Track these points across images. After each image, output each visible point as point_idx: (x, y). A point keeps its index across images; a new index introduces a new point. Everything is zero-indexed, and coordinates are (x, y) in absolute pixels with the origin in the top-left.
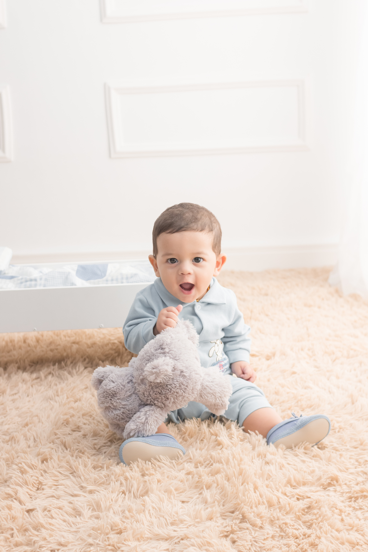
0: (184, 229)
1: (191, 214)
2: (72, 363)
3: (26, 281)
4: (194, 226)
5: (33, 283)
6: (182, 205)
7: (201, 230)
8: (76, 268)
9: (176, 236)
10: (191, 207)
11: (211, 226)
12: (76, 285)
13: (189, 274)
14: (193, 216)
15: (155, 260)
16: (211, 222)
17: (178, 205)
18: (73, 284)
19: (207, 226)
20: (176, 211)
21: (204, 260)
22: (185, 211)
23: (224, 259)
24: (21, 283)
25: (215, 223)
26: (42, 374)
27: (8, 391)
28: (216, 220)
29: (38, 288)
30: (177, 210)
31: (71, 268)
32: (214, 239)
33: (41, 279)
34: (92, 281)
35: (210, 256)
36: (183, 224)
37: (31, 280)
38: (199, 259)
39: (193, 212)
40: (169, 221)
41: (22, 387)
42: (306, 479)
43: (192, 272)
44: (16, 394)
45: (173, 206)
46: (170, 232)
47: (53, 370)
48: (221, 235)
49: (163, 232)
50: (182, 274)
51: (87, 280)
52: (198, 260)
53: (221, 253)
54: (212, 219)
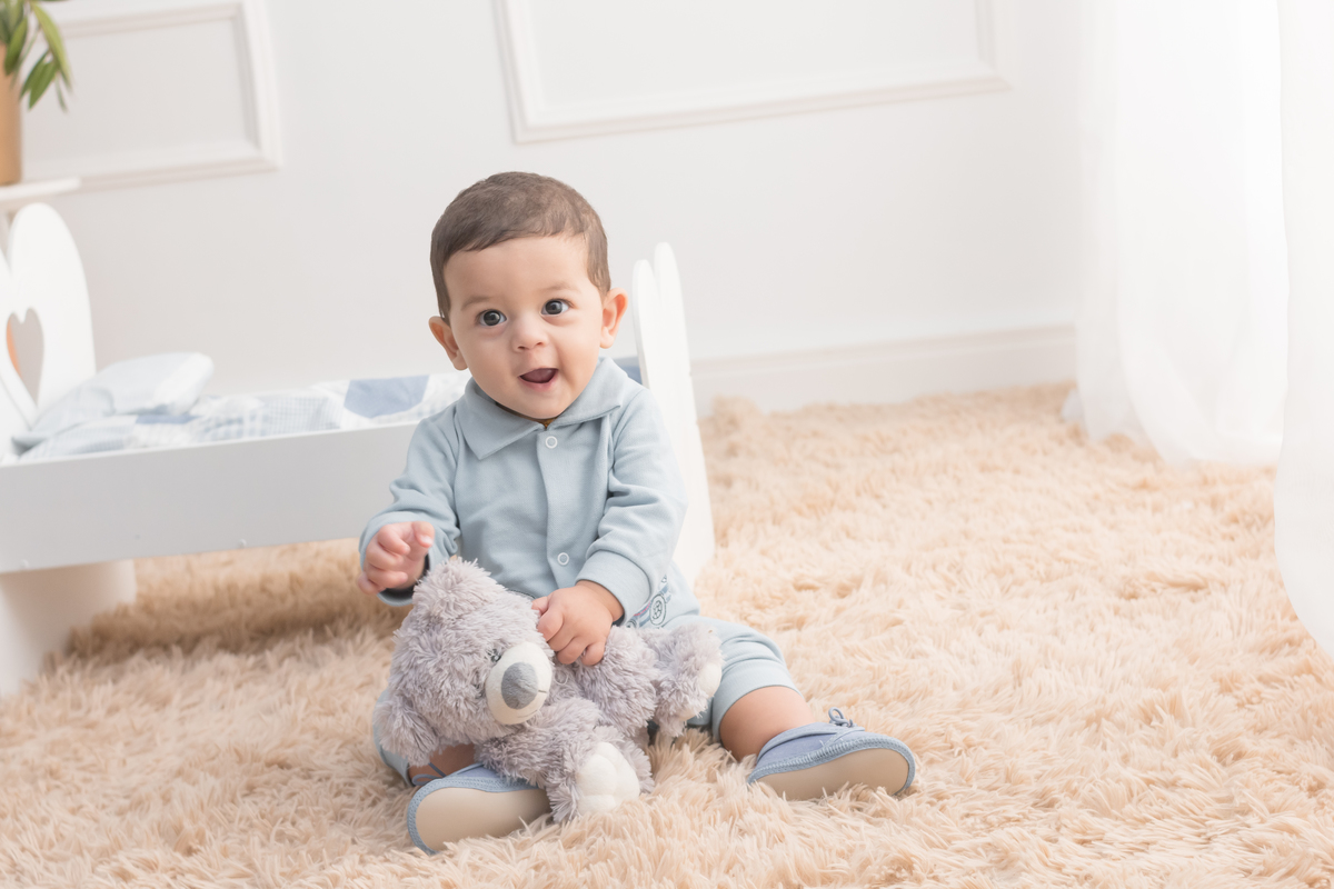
0: (510, 234)
1: (523, 196)
2: (351, 626)
3: (219, 425)
4: (534, 222)
5: (234, 428)
7: (555, 233)
8: (345, 388)
9: (492, 257)
10: (520, 180)
11: (577, 220)
12: (338, 427)
13: (539, 344)
14: (528, 200)
15: (447, 328)
16: (577, 212)
18: (331, 425)
19: (568, 221)
20: (482, 195)
21: (570, 305)
22: (506, 189)
23: (620, 303)
24: (207, 430)
25: (585, 212)
26: (270, 657)
27: (176, 699)
28: (589, 207)
29: (246, 439)
30: (487, 193)
31: (332, 392)
32: (590, 253)
33: (253, 418)
34: (384, 417)
35: (585, 295)
36: (505, 223)
37: (230, 422)
38: (557, 304)
39: (526, 191)
40: (469, 221)
41: (214, 687)
42: (833, 868)
43: (544, 338)
44: (194, 705)
46: (477, 247)
47: (302, 646)
48: (606, 243)
49: (460, 249)
50: (522, 348)
51: (372, 416)
52: (554, 307)
53: (612, 287)
54: (579, 204)
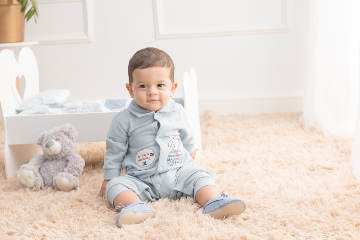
0: (151, 65)
3: (70, 109)
4: (158, 63)
5: (74, 110)
6: (147, 49)
7: (163, 67)
8: (105, 101)
9: (147, 70)
11: (168, 63)
12: (102, 112)
13: (156, 94)
14: (156, 57)
15: (131, 87)
16: (168, 61)
17: (145, 49)
18: (100, 111)
19: (166, 63)
21: (164, 85)
22: (151, 53)
23: (176, 85)
24: (67, 110)
25: (170, 61)
28: (171, 59)
29: (77, 113)
30: (145, 53)
31: (101, 102)
32: (171, 72)
33: (80, 108)
34: (115, 110)
35: (168, 83)
36: (150, 62)
37: (73, 108)
39: (156, 54)
40: (141, 61)
43: (157, 93)
45: (141, 50)
46: (142, 68)
47: (89, 170)
49: (137, 68)
50: (150, 94)
51: (111, 109)
52: (160, 85)
54: (169, 58)
